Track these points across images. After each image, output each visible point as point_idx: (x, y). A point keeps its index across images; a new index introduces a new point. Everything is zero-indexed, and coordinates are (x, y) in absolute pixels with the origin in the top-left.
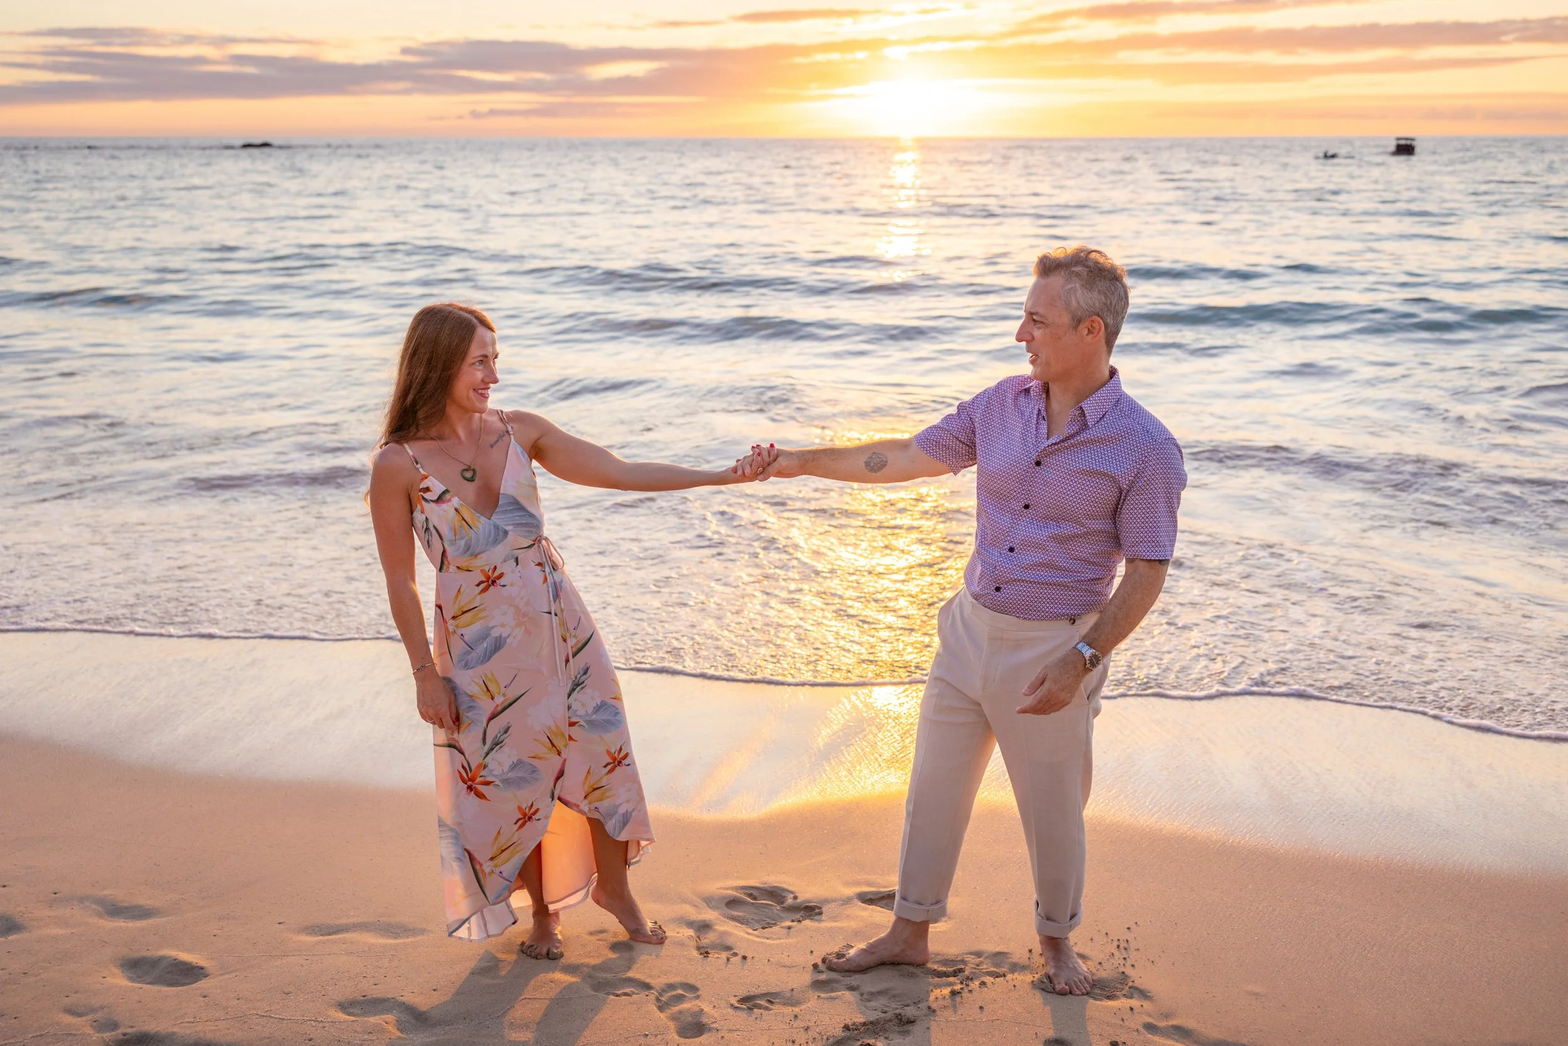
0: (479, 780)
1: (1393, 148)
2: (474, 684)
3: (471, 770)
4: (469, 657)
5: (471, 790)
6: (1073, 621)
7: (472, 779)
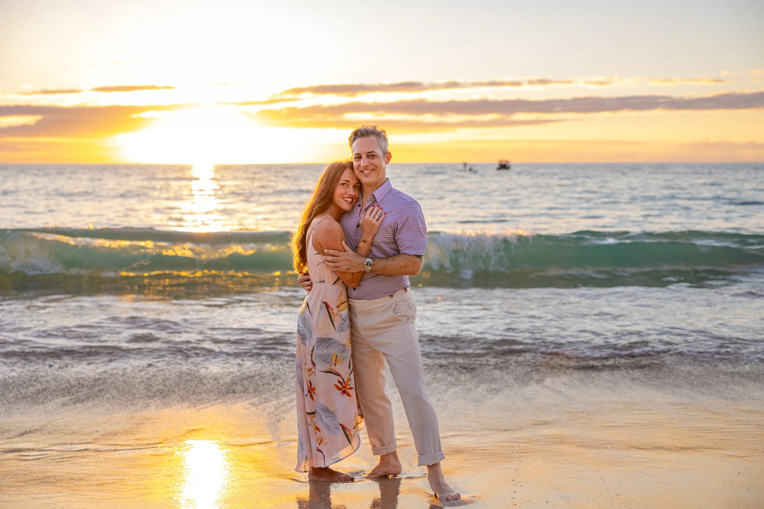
0: (348, 387)
1: (498, 166)
2: (345, 339)
3: (344, 383)
4: (344, 326)
5: (345, 393)
6: (392, 296)
7: (345, 387)
